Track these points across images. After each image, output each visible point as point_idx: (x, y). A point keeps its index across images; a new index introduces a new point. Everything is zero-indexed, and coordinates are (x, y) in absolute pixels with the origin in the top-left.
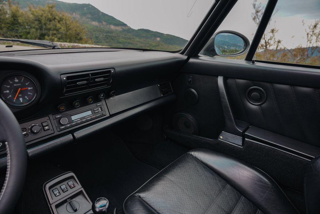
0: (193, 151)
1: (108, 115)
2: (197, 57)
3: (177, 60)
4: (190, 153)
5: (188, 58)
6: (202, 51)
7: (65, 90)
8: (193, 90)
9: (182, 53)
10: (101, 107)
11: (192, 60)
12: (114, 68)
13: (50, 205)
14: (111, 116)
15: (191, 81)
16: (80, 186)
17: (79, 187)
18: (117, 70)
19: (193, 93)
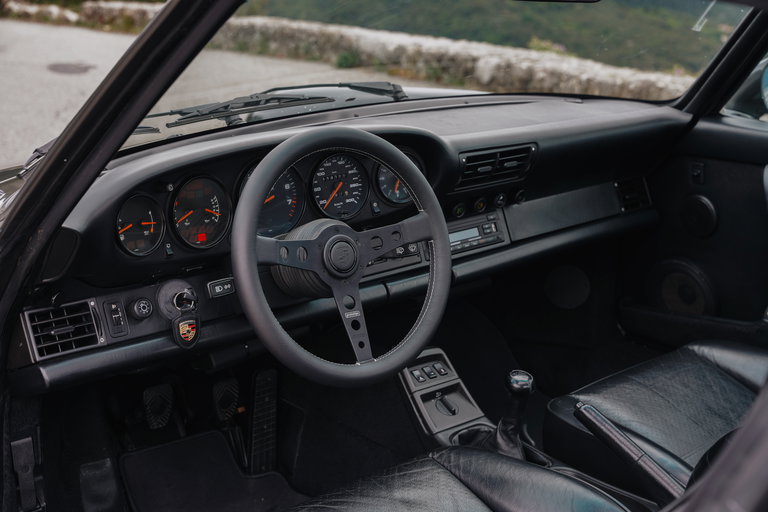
0: (696, 344)
1: (507, 242)
2: (716, 117)
3: (666, 123)
4: (690, 347)
5: (692, 120)
6: (731, 102)
7: (460, 180)
8: (706, 200)
9: (680, 107)
10: (495, 224)
11: (702, 125)
12: (536, 143)
13: (411, 394)
14: (514, 244)
15: (699, 175)
16: (456, 376)
17: (453, 377)
18: (542, 145)
19: (704, 206)
